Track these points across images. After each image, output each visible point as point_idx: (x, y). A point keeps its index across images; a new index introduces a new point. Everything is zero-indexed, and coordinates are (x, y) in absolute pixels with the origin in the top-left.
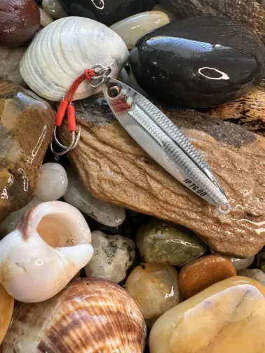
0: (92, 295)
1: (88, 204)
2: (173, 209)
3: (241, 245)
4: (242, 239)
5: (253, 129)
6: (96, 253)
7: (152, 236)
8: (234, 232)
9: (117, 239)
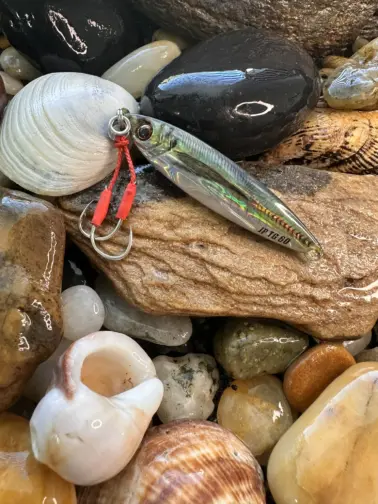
0: (178, 446)
1: (138, 324)
2: (252, 299)
3: (350, 322)
4: (350, 314)
5: (324, 165)
6: (167, 387)
7: (235, 342)
8: (337, 308)
9: (189, 360)
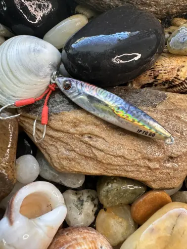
3: (169, 180)
4: (169, 176)
6: (69, 209)
7: (105, 188)
9: (83, 194)
